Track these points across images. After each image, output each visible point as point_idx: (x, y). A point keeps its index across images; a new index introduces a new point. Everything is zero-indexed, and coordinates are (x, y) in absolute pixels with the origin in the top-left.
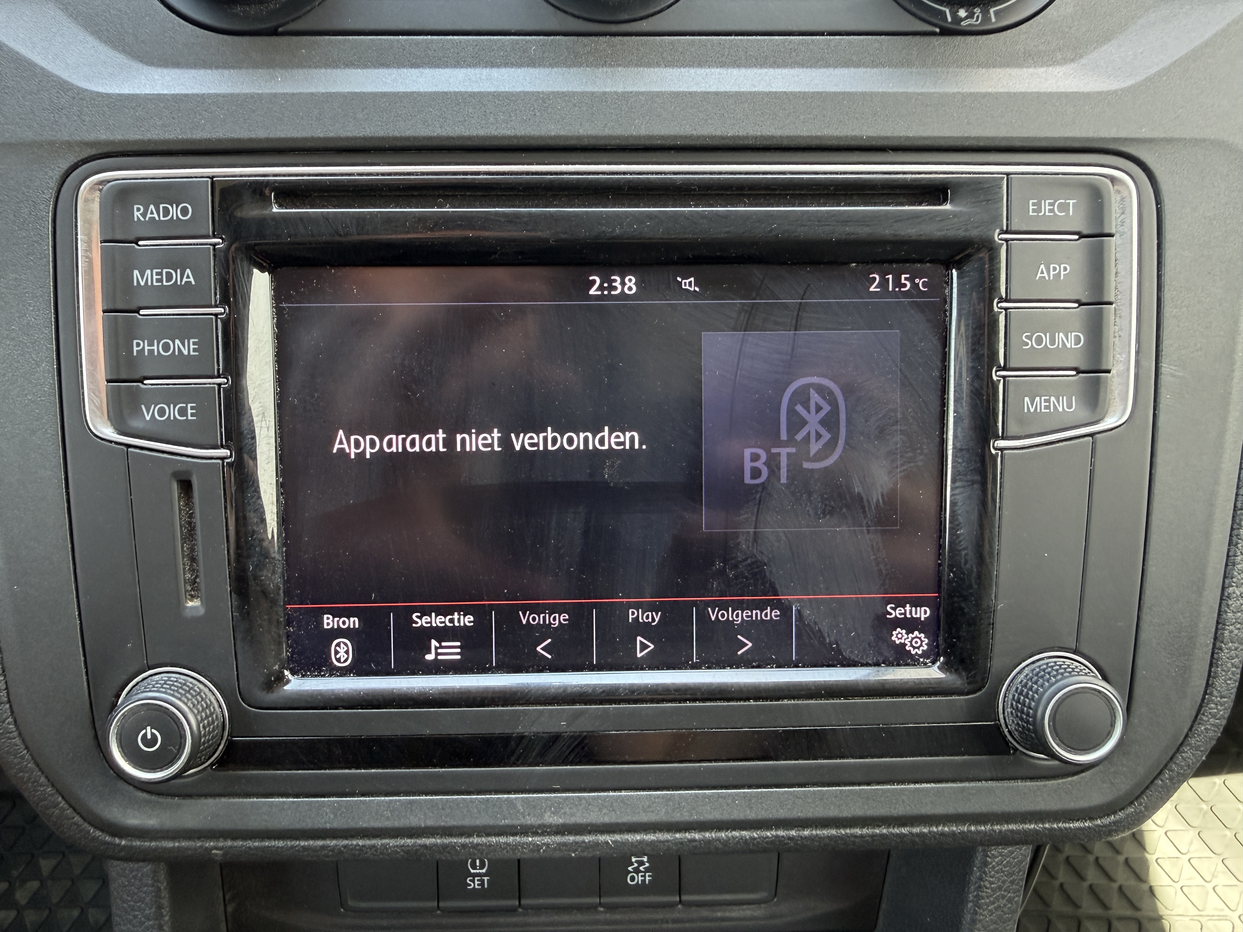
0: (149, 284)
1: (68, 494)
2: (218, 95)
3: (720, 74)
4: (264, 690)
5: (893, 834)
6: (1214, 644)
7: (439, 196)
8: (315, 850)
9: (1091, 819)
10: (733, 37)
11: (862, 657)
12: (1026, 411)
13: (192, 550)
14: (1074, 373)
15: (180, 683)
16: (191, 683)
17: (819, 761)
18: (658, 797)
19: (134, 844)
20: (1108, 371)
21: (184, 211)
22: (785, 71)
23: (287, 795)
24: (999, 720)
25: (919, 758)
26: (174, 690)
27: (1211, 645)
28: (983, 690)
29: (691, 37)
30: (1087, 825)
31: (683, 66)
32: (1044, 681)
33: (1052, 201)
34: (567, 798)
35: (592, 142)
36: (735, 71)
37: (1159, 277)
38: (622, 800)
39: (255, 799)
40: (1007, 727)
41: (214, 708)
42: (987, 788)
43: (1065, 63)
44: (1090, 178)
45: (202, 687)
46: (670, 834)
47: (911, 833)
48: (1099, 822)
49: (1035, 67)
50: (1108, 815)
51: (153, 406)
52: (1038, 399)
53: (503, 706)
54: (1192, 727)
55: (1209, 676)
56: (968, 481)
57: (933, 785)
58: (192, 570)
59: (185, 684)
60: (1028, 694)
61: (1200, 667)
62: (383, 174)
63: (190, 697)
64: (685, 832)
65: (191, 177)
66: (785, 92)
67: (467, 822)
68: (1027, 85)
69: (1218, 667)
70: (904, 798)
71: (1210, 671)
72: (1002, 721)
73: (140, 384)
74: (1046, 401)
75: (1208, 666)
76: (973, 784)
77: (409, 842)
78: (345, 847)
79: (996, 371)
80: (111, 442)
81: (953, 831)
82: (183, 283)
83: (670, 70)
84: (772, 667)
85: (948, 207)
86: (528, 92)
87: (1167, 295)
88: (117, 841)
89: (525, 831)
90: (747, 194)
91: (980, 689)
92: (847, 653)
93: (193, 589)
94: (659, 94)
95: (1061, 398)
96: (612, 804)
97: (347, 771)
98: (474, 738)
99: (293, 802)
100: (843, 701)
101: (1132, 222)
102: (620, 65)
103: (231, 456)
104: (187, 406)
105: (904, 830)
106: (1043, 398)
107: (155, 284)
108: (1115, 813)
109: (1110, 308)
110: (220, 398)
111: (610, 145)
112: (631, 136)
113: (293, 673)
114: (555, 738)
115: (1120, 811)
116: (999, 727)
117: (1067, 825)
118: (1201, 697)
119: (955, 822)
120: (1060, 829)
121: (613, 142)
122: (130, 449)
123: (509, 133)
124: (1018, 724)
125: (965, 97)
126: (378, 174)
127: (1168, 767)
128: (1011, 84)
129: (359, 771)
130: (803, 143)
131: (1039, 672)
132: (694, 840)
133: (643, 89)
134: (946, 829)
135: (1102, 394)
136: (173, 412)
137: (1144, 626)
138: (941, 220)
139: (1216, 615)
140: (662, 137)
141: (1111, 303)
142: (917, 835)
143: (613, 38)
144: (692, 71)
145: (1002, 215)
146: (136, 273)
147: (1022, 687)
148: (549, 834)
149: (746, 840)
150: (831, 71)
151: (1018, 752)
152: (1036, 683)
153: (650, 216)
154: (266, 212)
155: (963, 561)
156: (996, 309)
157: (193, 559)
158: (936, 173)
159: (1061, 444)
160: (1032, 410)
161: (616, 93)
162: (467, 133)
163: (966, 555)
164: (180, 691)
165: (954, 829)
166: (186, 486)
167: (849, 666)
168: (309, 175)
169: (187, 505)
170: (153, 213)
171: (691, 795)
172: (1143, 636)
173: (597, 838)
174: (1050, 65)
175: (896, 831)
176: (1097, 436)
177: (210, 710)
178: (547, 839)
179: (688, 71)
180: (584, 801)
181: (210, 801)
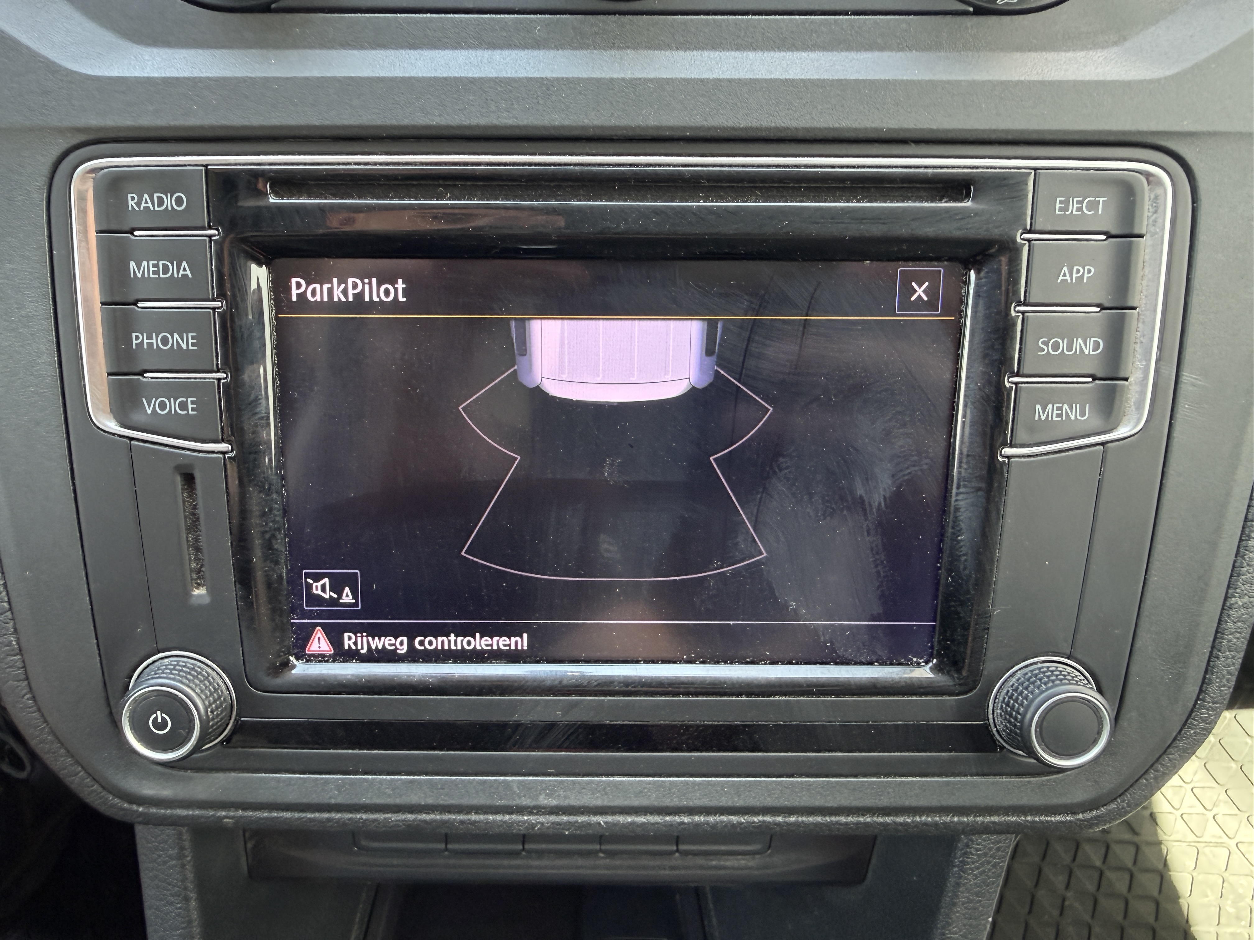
0: (146, 276)
1: (74, 484)
2: (209, 79)
3: (735, 58)
4: (269, 675)
5: (877, 823)
6: (1211, 653)
7: (440, 186)
8: (321, 822)
9: (1074, 813)
10: (750, 17)
11: (855, 656)
12: (1036, 419)
13: (196, 540)
14: (1090, 380)
15: (188, 668)
16: (199, 667)
17: (808, 754)
18: (649, 783)
19: (151, 810)
20: (1126, 379)
21: (179, 201)
22: (805, 54)
23: (294, 772)
24: (988, 720)
25: (907, 754)
26: (182, 677)
27: (1208, 654)
28: (975, 691)
29: (705, 17)
30: (1068, 818)
31: (697, 48)
32: (1034, 687)
33: (1081, 199)
34: (562, 781)
35: (599, 133)
36: (751, 55)
37: (1188, 280)
38: (615, 784)
39: (263, 775)
40: (996, 727)
41: (222, 691)
42: (972, 782)
43: (1108, 47)
44: (1124, 175)
45: (209, 670)
46: (661, 817)
47: (894, 822)
48: (1081, 816)
49: (1074, 50)
50: (1091, 810)
51: (154, 399)
52: (1050, 406)
53: (500, 695)
54: (1181, 730)
55: (1203, 682)
56: (972, 488)
57: (918, 779)
58: (197, 559)
59: (193, 669)
60: (1017, 699)
61: (1195, 674)
62: (381, 164)
63: (198, 682)
64: (675, 816)
65: (185, 165)
66: (802, 80)
67: (465, 801)
68: (1063, 72)
69: (1212, 674)
70: (891, 790)
71: (1204, 678)
72: (991, 721)
73: (140, 377)
74: (1058, 409)
75: (1203, 673)
76: (958, 779)
77: (411, 817)
78: (349, 819)
79: (1008, 378)
80: (114, 434)
81: (936, 821)
82: (180, 276)
83: (682, 53)
84: (766, 664)
85: (968, 204)
86: (531, 78)
87: (1195, 299)
88: (135, 807)
89: (520, 810)
90: (760, 187)
91: (971, 690)
92: (841, 652)
93: (199, 578)
94: (669, 81)
95: (1074, 405)
96: (605, 788)
97: (350, 751)
98: (472, 724)
99: (300, 778)
100: (833, 698)
101: (1164, 221)
102: (628, 47)
103: (232, 451)
104: (187, 400)
105: (888, 819)
106: (1055, 406)
107: (152, 276)
108: (1097, 808)
109: (1132, 314)
110: (219, 393)
111: (616, 136)
112: (639, 127)
113: (297, 659)
114: (551, 726)
115: (1103, 806)
116: (987, 727)
117: (1049, 818)
118: (1193, 703)
119: (939, 813)
120: (1041, 822)
121: (619, 133)
122: (133, 442)
123: (510, 122)
124: (1006, 726)
125: (994, 85)
126: (375, 164)
127: (1154, 767)
128: (1046, 71)
129: (361, 751)
130: (820, 136)
131: (1031, 677)
132: (683, 823)
133: (652, 75)
134: (930, 819)
135: (1117, 402)
136: (173, 406)
137: (1141, 632)
138: (962, 219)
139: (1216, 625)
140: (671, 128)
141: (1134, 308)
142: (901, 824)
143: (622, 17)
144: (706, 54)
145: (1025, 214)
146: (132, 264)
147: (1013, 690)
148: (544, 814)
149: (734, 824)
150: (853, 55)
151: (1005, 750)
152: (1026, 688)
153: (657, 211)
154: (261, 203)
155: (962, 567)
156: (1013, 314)
157: (198, 549)
158: (959, 167)
159: (1070, 453)
160: (1043, 418)
161: (623, 79)
162: (466, 122)
163: (966, 560)
164: (188, 676)
165: (938, 819)
166: (189, 479)
167: (842, 663)
168: (305, 164)
169: (190, 496)
170: (147, 202)
171: (682, 782)
172: (1139, 644)
173: (590, 818)
174: (1091, 49)
175: (880, 820)
176: (1109, 445)
177: (218, 694)
178: (542, 819)
179: (701, 55)
180: (578, 785)
181: (221, 775)
